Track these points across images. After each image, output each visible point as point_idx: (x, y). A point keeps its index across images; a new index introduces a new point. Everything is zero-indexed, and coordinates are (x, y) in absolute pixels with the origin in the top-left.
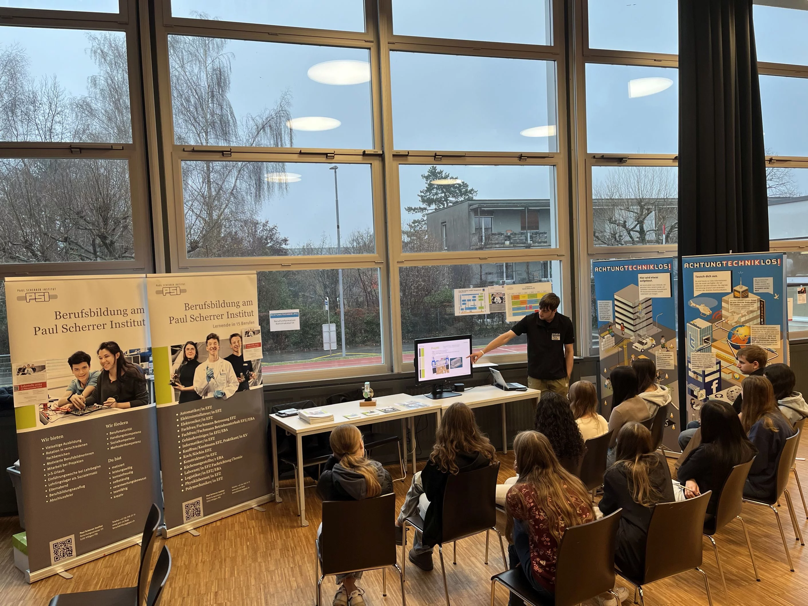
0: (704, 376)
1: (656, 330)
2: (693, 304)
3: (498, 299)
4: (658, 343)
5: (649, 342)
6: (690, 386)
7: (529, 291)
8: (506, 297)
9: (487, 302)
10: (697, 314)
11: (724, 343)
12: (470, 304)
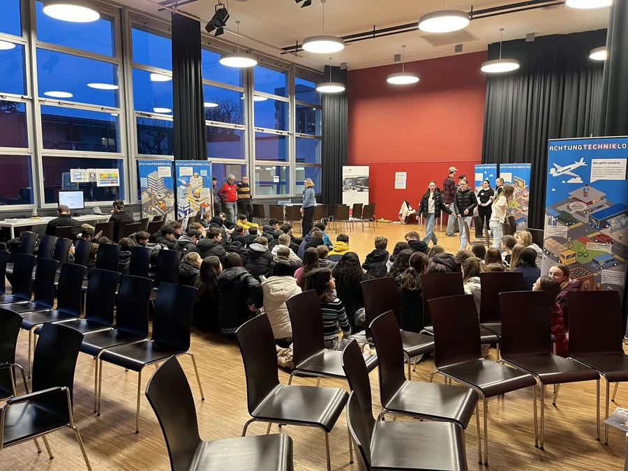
0: (184, 208)
1: (165, 190)
2: (179, 180)
3: (93, 175)
4: (167, 195)
5: (163, 195)
6: (179, 213)
7: (108, 173)
8: (97, 174)
9: (88, 176)
10: (181, 184)
11: (191, 195)
12: (78, 177)
